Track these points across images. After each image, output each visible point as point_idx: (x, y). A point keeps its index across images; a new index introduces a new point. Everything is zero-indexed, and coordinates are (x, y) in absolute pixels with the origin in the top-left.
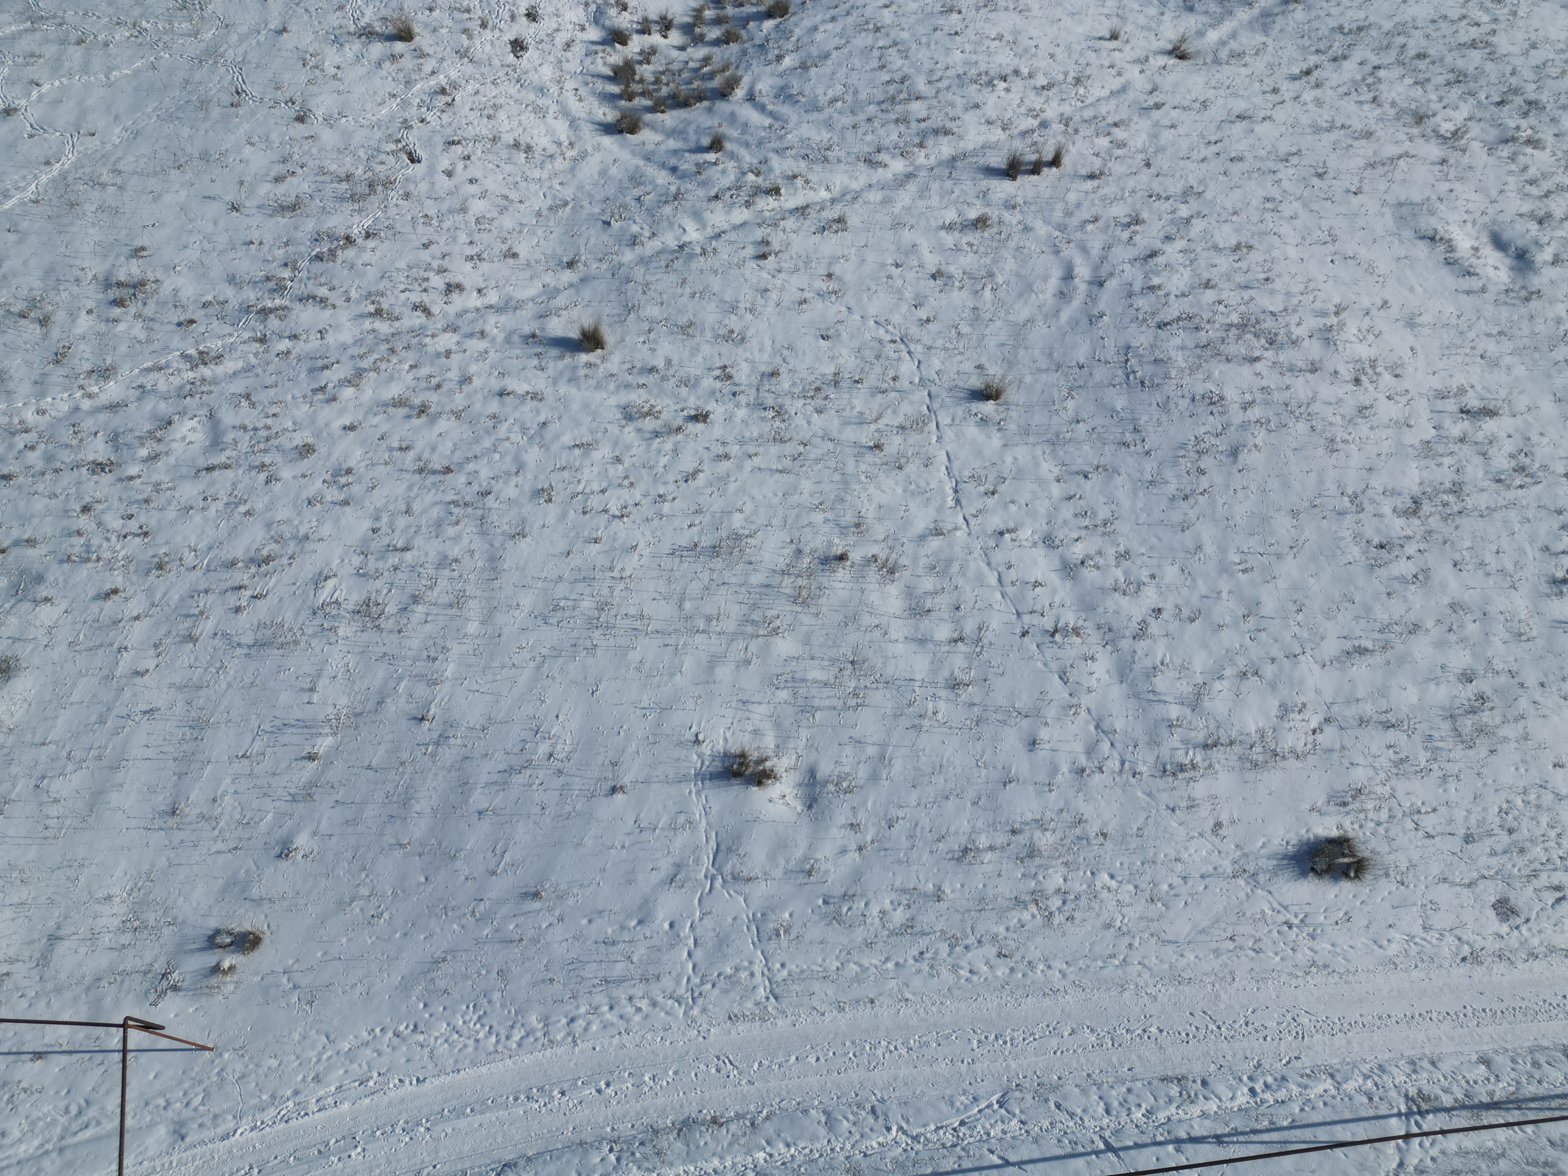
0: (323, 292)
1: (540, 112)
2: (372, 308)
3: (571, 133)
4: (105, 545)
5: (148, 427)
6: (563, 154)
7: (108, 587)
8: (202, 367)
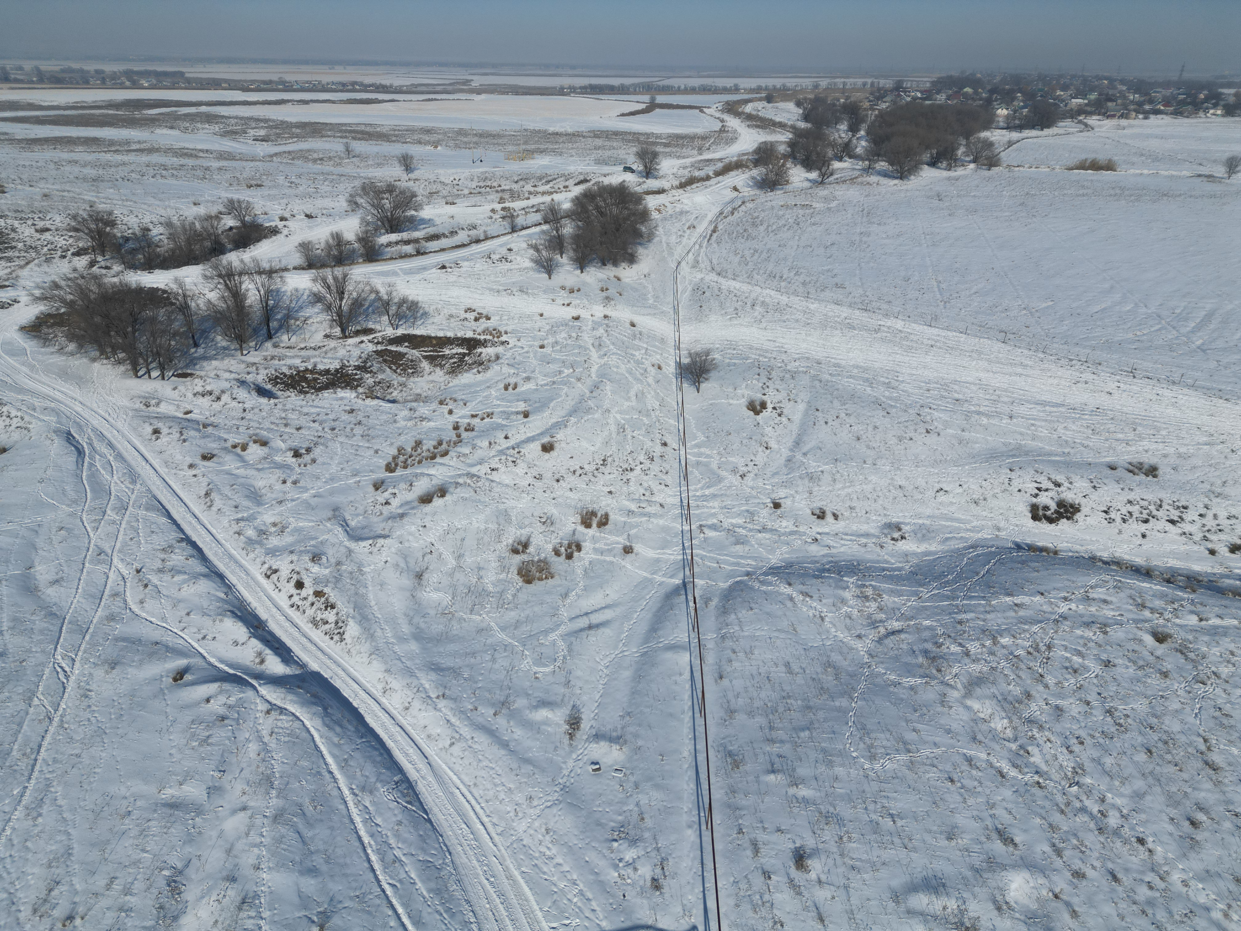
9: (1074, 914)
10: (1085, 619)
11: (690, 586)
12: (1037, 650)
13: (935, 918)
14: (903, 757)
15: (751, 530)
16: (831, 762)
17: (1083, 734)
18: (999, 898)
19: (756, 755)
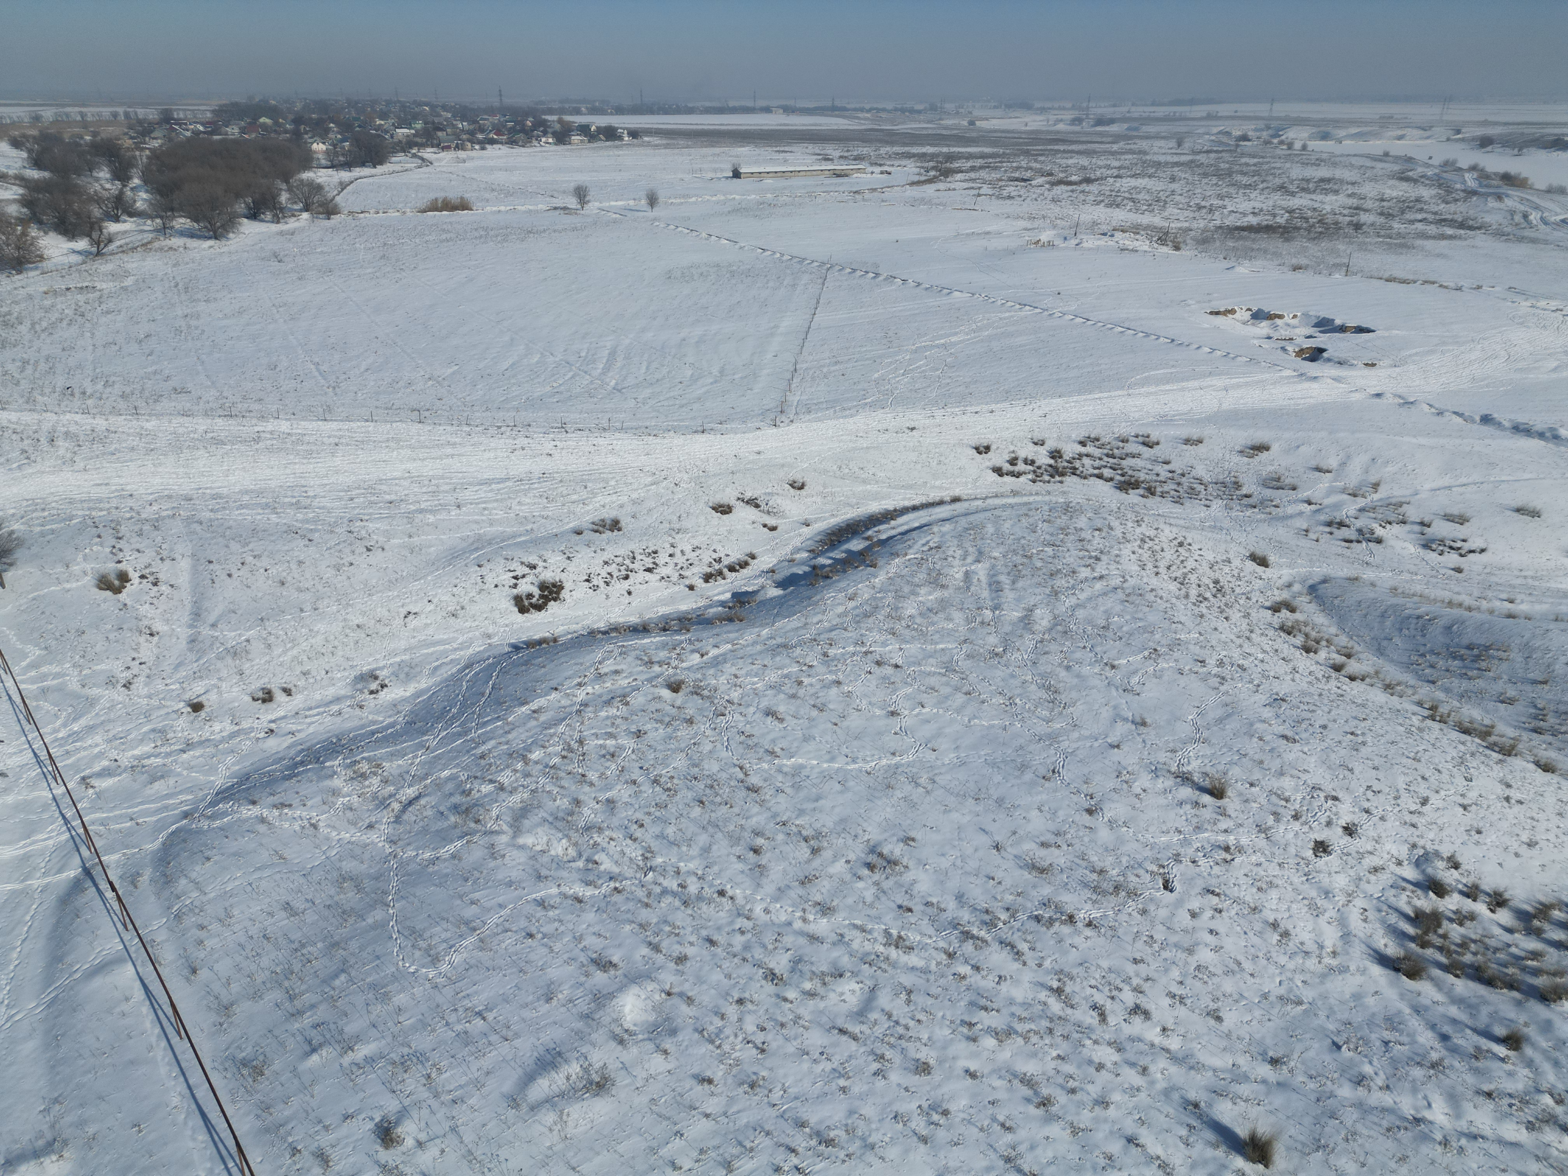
0: (1023, 947)
1: (1316, 911)
2: (1055, 984)
3: (1339, 944)
4: (732, 1038)
5: (824, 968)
6: (1320, 957)
7: (708, 1074)
8: (893, 947)
9: (690, 1000)
10: (604, 698)
11: (97, 872)
12: (570, 750)
13: (562, 1095)
14: (470, 940)
15: (168, 755)
16: (386, 994)
17: (639, 815)
18: (618, 1030)
19: (282, 1044)
